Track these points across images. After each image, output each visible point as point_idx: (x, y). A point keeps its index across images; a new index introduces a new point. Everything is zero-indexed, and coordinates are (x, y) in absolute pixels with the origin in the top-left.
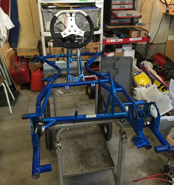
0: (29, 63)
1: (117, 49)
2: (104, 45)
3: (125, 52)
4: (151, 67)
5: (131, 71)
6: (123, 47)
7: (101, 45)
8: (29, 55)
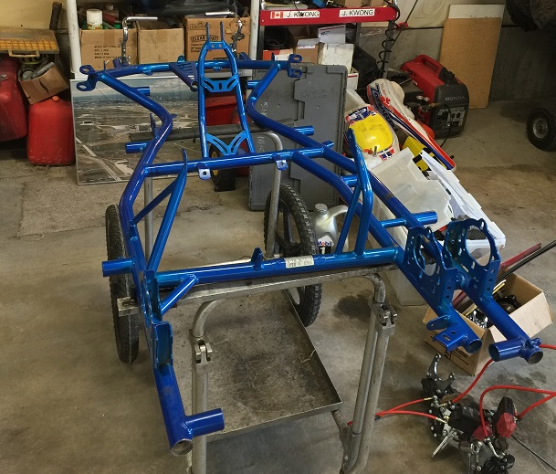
0: (24, 76)
1: (300, 42)
2: (262, 28)
3: (325, 49)
4: (398, 96)
5: (342, 109)
6: (319, 36)
7: (253, 26)
8: (23, 49)
